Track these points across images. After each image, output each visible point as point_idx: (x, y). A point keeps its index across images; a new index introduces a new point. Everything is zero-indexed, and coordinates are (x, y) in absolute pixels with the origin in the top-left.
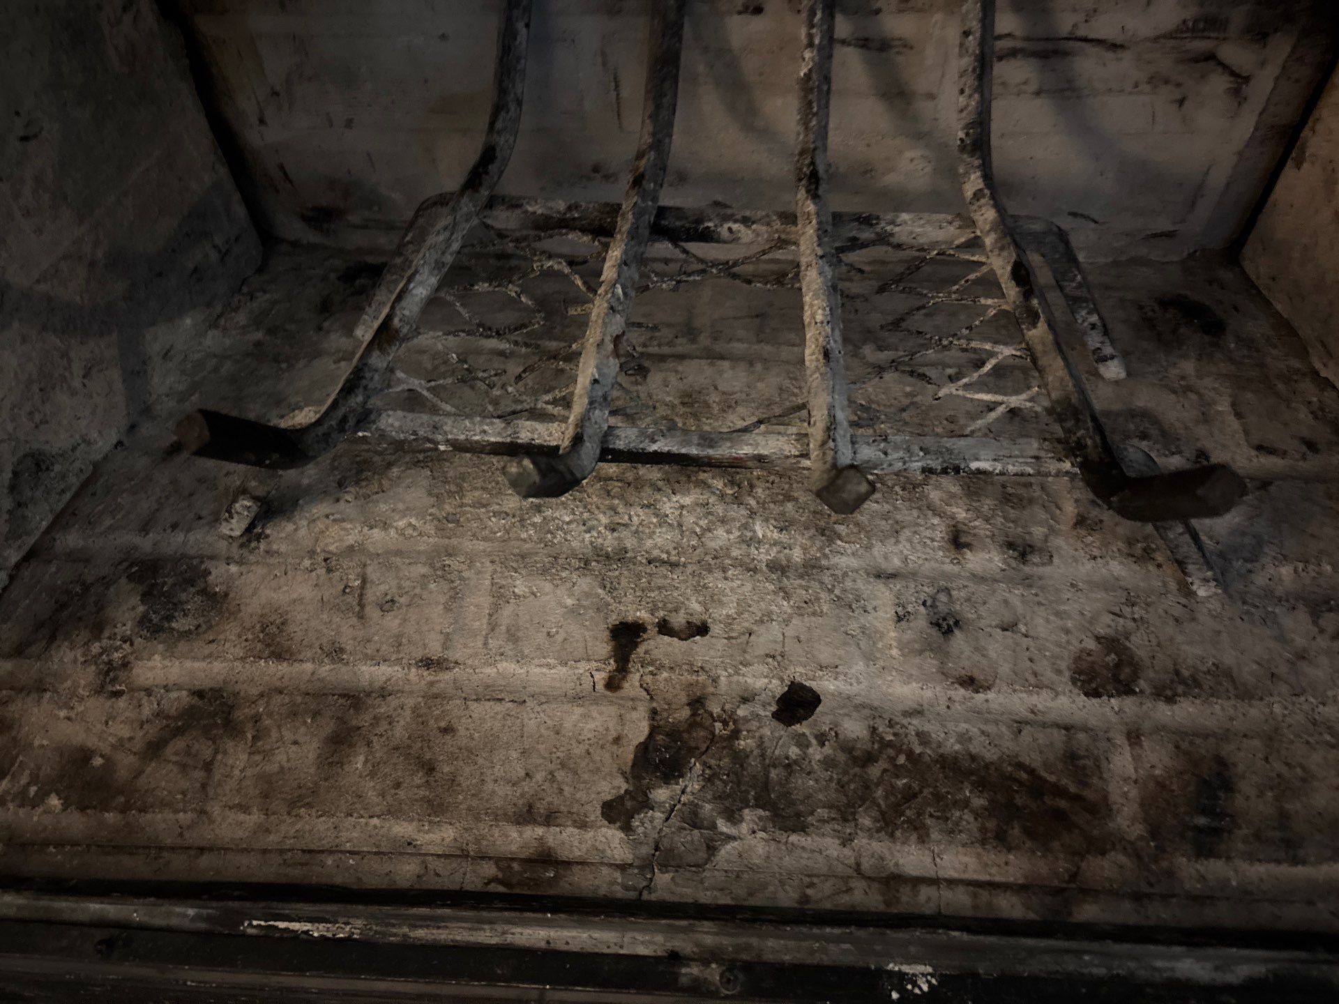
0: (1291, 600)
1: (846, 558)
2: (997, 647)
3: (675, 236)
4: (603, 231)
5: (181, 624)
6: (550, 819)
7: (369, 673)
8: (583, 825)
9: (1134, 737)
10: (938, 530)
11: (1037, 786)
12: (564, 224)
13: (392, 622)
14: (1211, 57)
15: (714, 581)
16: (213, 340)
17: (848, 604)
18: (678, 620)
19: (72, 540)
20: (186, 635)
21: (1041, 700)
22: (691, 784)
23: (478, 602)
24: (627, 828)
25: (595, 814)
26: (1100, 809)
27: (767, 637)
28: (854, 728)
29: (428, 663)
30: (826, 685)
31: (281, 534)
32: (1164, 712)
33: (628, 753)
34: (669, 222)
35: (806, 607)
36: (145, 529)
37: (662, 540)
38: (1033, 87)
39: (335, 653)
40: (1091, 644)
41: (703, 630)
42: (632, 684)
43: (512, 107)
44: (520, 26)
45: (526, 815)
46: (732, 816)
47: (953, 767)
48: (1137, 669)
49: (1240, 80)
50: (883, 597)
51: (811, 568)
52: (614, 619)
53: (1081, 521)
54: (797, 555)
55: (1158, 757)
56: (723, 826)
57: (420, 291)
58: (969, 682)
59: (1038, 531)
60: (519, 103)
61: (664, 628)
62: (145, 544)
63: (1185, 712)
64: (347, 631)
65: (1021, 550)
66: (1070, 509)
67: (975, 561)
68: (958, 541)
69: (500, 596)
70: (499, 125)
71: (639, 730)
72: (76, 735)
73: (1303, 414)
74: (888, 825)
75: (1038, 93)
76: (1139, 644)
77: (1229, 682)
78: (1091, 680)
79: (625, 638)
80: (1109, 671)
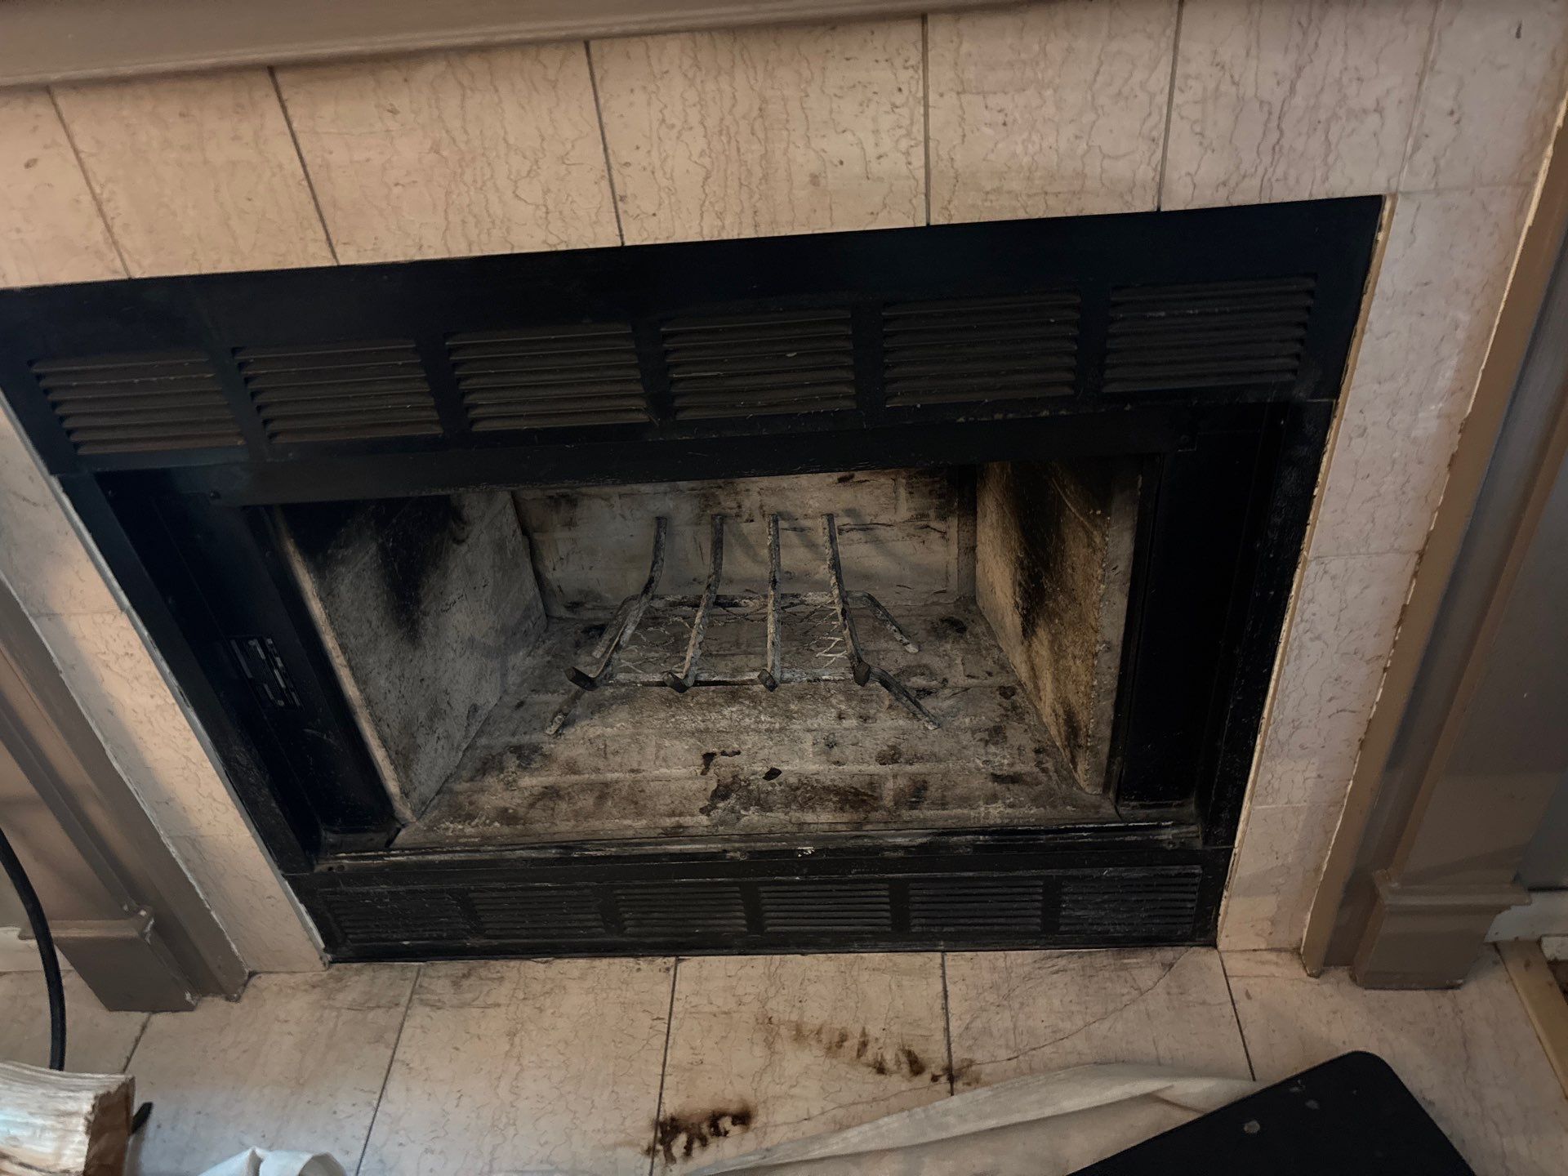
0: (965, 730)
1: (796, 726)
2: (849, 752)
3: (723, 606)
4: (696, 606)
5: (534, 766)
6: (681, 815)
7: (610, 776)
8: (693, 815)
9: (895, 776)
10: (834, 713)
11: (857, 793)
12: (681, 604)
13: (618, 759)
14: (928, 527)
15: (744, 737)
16: (529, 661)
17: (795, 740)
18: (728, 751)
19: (483, 741)
20: (537, 769)
21: (864, 767)
22: (732, 801)
23: (650, 751)
24: (708, 815)
25: (697, 811)
26: (879, 798)
27: (762, 754)
28: (793, 780)
29: (632, 771)
30: (784, 768)
31: (569, 733)
32: (909, 768)
33: (710, 793)
34: (722, 600)
35: (780, 743)
36: (513, 735)
37: (724, 723)
38: (864, 540)
39: (597, 770)
40: (885, 748)
41: (738, 753)
42: (711, 773)
43: (660, 562)
44: (663, 534)
45: (672, 814)
46: (746, 809)
47: (827, 789)
48: (900, 755)
49: (943, 534)
50: (809, 737)
51: (782, 729)
52: (704, 752)
53: (890, 707)
54: (777, 726)
55: (902, 782)
56: (743, 812)
57: (629, 632)
58: (838, 763)
59: (872, 712)
60: (663, 560)
61: (723, 753)
62: (514, 741)
63: (916, 768)
64: (601, 764)
65: (865, 718)
66: (887, 703)
67: (846, 723)
68: (840, 717)
69: (659, 747)
70: (655, 569)
71: (713, 785)
72: (502, 804)
73: (990, 662)
74: (802, 808)
75: (866, 542)
76: (903, 747)
77: (934, 757)
78: (882, 760)
79: (708, 758)
80: (891, 756)
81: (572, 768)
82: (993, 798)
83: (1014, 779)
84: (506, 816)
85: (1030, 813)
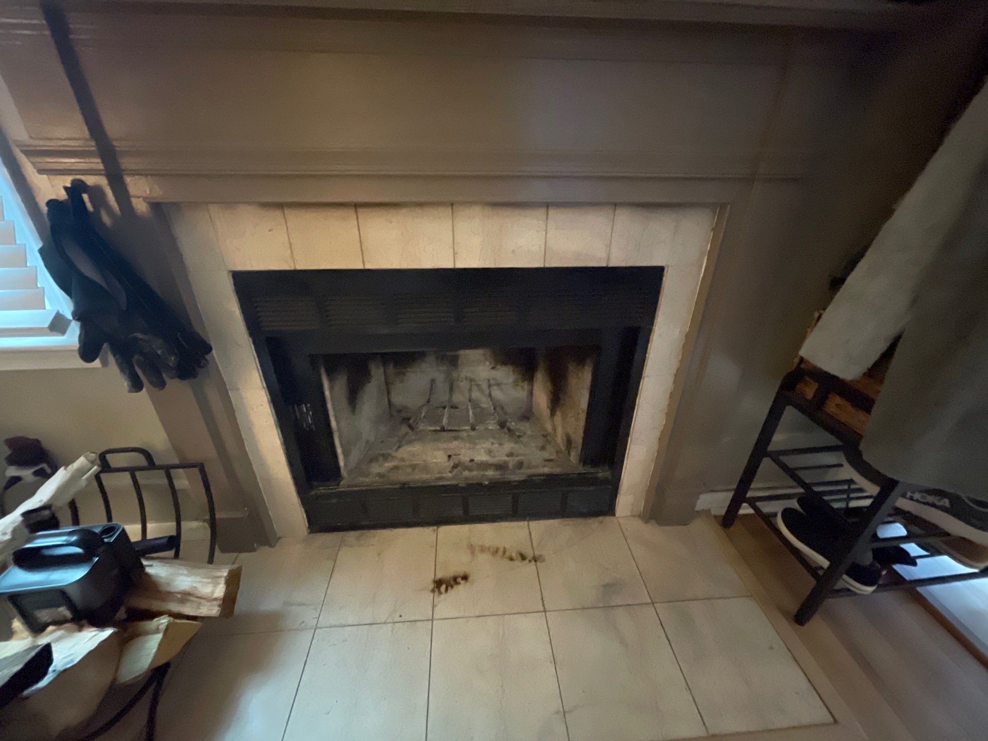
0: (533, 447)
2: (497, 454)
3: (454, 408)
9: (513, 461)
11: (501, 466)
12: (439, 407)
13: (418, 457)
14: (518, 384)
15: (461, 450)
16: (385, 428)
17: (478, 451)
18: (456, 454)
19: (371, 452)
20: (390, 461)
21: (502, 458)
22: (459, 468)
23: (429, 454)
24: (452, 473)
25: (447, 472)
27: (468, 455)
28: (479, 462)
29: (424, 461)
30: (476, 459)
32: (516, 458)
33: (451, 467)
35: (473, 451)
37: (454, 446)
39: (411, 461)
40: (508, 452)
41: (460, 455)
42: (451, 461)
43: (432, 394)
44: (433, 385)
45: (439, 473)
46: (464, 471)
47: (491, 465)
49: (523, 387)
50: (483, 450)
52: (448, 455)
54: (472, 447)
55: (515, 462)
58: (493, 457)
59: (503, 442)
63: (519, 458)
64: (413, 459)
65: (500, 444)
66: (508, 440)
67: (495, 446)
68: (492, 444)
69: (432, 453)
70: (430, 396)
71: (452, 464)
73: (539, 427)
74: (483, 470)
76: (514, 452)
77: (524, 455)
78: (508, 456)
79: (450, 456)
80: (511, 455)
81: (402, 460)
82: (544, 466)
83: (550, 460)
84: (381, 475)
85: (558, 470)
